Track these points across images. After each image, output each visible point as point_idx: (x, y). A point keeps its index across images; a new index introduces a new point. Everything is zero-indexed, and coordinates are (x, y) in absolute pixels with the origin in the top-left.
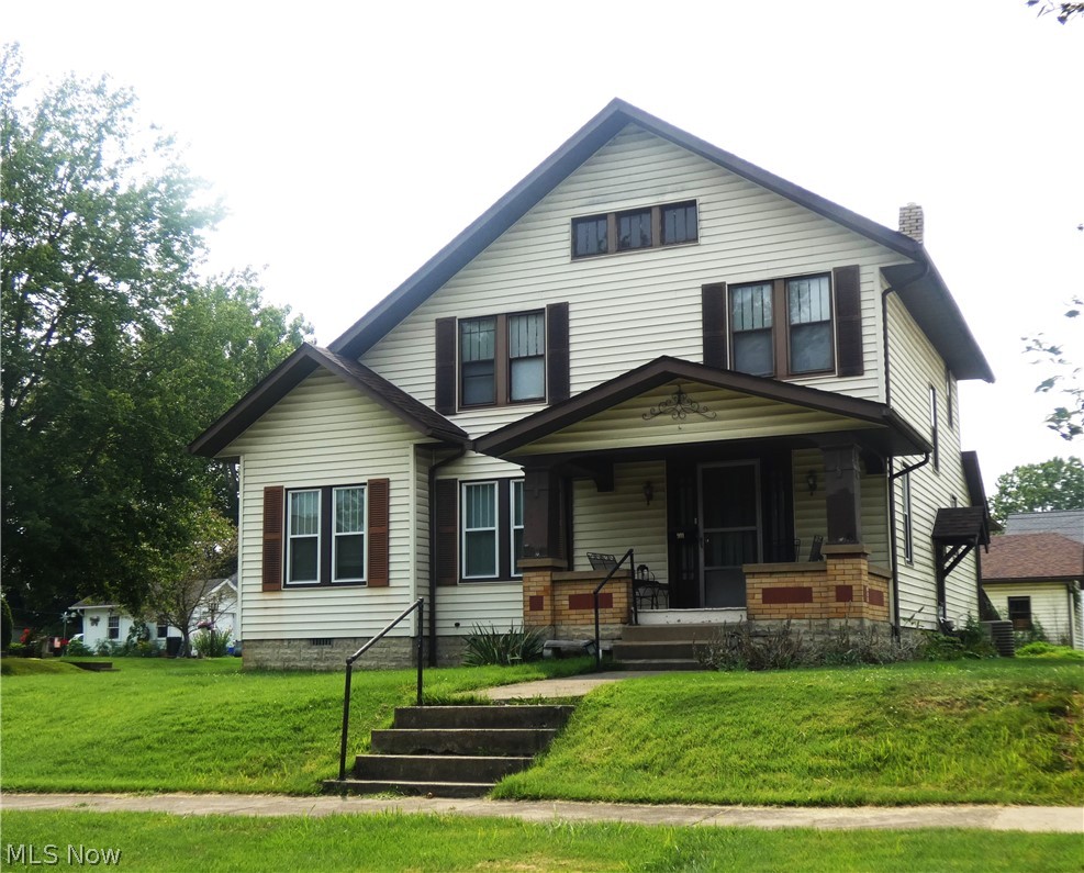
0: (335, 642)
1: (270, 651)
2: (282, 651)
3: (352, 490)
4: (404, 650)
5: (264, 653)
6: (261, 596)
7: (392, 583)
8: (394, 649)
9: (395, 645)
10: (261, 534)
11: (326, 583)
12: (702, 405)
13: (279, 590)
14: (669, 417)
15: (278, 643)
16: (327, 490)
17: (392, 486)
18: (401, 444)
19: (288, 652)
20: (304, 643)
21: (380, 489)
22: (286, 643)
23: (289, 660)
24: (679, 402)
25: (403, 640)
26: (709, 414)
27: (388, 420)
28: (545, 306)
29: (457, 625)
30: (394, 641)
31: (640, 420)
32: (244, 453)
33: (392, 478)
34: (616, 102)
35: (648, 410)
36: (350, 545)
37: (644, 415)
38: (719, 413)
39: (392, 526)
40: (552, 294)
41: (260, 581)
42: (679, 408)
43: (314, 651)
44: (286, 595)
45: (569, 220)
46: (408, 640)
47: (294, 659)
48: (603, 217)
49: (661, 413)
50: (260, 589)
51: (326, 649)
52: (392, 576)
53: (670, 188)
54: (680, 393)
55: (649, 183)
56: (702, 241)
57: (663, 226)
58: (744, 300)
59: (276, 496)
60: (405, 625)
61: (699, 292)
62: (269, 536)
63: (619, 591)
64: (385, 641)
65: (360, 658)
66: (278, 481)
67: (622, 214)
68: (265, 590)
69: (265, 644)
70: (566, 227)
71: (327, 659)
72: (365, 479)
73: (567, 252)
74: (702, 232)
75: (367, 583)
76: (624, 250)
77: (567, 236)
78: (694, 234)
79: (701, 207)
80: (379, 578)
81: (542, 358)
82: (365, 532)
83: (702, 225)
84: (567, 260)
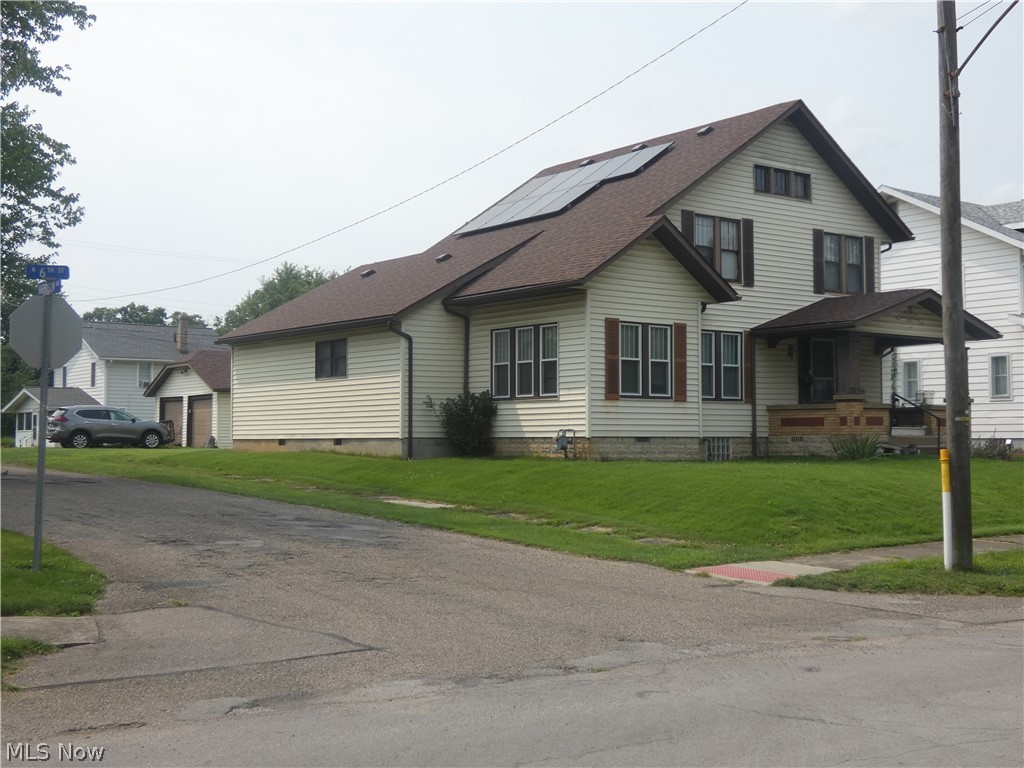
0: (652, 440)
1: (609, 446)
2: (617, 446)
3: (661, 330)
4: (695, 447)
5: (605, 447)
6: (603, 404)
7: (688, 399)
8: (689, 446)
9: (689, 443)
10: (604, 354)
11: (645, 396)
12: (920, 316)
13: (617, 399)
14: (906, 320)
15: (615, 440)
16: (645, 326)
17: (688, 329)
18: (692, 299)
19: (622, 447)
20: (632, 440)
21: (680, 330)
22: (620, 440)
23: (621, 453)
24: (910, 313)
25: (694, 440)
26: (921, 321)
27: (683, 281)
28: (740, 219)
30: (688, 440)
31: (895, 319)
32: (590, 288)
33: (688, 323)
36: (660, 370)
38: (926, 322)
39: (687, 358)
40: (743, 212)
41: (603, 391)
42: (910, 316)
43: (639, 446)
44: (621, 403)
45: (751, 164)
46: (697, 440)
47: (626, 453)
48: (767, 169)
49: (903, 317)
50: (603, 398)
51: (646, 445)
52: (688, 394)
53: (799, 162)
55: (790, 156)
56: (814, 201)
57: (796, 185)
58: (828, 243)
59: (611, 325)
60: (696, 429)
61: (811, 232)
62: (611, 357)
63: (886, 416)
64: (683, 440)
65: (668, 452)
66: (614, 314)
67: (777, 170)
68: (607, 399)
69: (606, 440)
70: (751, 169)
71: (647, 452)
72: (671, 322)
73: (752, 186)
74: (814, 196)
75: (671, 398)
76: (778, 194)
77: (751, 175)
78: (806, 195)
79: (813, 180)
80: (681, 395)
81: (737, 253)
82: (669, 361)
83: (813, 191)
84: (752, 191)
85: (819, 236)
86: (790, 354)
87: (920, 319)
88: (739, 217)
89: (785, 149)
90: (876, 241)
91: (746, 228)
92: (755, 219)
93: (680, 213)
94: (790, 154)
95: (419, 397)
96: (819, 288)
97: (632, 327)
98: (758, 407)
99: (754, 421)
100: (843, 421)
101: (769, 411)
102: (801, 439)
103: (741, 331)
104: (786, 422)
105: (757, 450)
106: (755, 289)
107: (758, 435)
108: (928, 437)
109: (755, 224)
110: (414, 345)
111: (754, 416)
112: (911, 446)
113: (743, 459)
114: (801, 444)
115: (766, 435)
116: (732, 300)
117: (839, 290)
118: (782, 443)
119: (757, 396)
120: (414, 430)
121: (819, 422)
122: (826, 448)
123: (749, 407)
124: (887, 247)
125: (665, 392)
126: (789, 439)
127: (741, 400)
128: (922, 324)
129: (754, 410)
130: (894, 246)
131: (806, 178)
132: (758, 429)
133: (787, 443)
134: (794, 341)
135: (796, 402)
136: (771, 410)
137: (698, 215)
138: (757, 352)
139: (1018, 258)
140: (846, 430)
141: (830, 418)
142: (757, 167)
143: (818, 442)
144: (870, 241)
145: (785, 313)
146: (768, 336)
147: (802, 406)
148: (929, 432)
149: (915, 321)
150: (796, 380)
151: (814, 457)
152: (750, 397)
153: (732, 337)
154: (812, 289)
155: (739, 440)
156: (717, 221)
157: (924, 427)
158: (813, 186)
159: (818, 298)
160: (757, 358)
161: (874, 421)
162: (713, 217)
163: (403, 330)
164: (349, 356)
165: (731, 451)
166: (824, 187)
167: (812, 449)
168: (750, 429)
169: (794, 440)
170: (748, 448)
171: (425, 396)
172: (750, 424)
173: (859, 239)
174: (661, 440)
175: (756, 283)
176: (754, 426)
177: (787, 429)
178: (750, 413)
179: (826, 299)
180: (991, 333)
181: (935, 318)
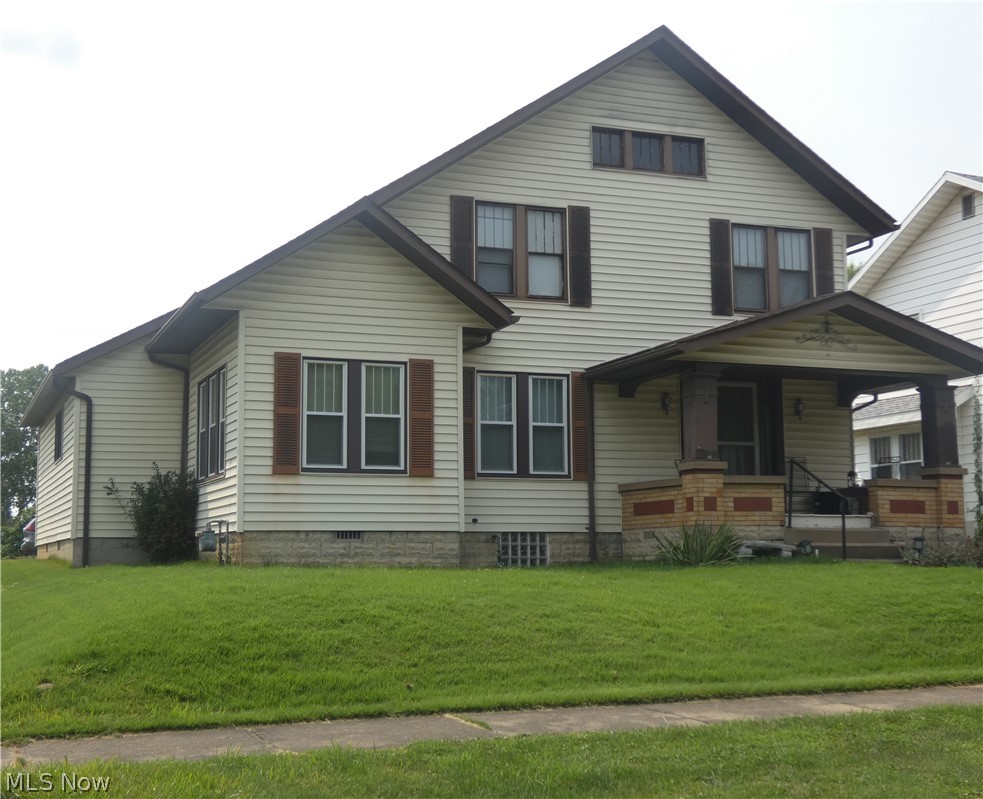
0: (366, 536)
1: (280, 545)
2: (296, 545)
4: (451, 546)
5: (272, 547)
6: (264, 481)
7: (437, 474)
8: (438, 545)
9: (440, 540)
10: (271, 407)
11: (354, 468)
12: (847, 337)
13: (296, 474)
14: (818, 343)
15: (292, 536)
16: (354, 365)
17: (437, 368)
18: (447, 324)
19: (306, 546)
20: (326, 536)
21: (422, 373)
22: (303, 536)
23: (306, 555)
24: (827, 331)
25: (450, 536)
26: (851, 345)
27: (430, 298)
28: (566, 206)
29: (475, 521)
30: (439, 536)
31: (794, 342)
32: (244, 308)
33: (436, 360)
34: (663, 30)
35: (800, 334)
36: (384, 429)
37: (797, 339)
38: (860, 346)
39: (437, 412)
40: (572, 195)
41: (270, 462)
42: (827, 336)
43: (340, 546)
44: (304, 480)
45: (588, 127)
46: (455, 535)
47: (314, 555)
48: (620, 133)
49: (811, 339)
50: (269, 471)
51: (355, 543)
52: (437, 465)
53: (682, 122)
54: (827, 323)
55: (663, 112)
56: (709, 178)
57: (675, 156)
58: (742, 239)
59: (287, 367)
60: (454, 519)
61: (707, 224)
62: (285, 410)
63: (778, 496)
64: (427, 536)
65: (398, 555)
66: (289, 346)
67: (636, 134)
68: (276, 472)
69: (273, 536)
70: (586, 134)
71: (356, 554)
72: (405, 358)
73: (588, 158)
74: (709, 170)
75: (404, 472)
76: (639, 168)
77: (587, 142)
78: (698, 170)
79: (708, 147)
80: (423, 465)
81: (562, 257)
82: (401, 416)
83: (709, 163)
84: (588, 166)
85: (721, 233)
86: (665, 407)
87: (849, 341)
88: (563, 204)
89: (653, 104)
90: (835, 234)
91: (578, 222)
92: (593, 206)
93: (447, 200)
94: (663, 110)
95: (99, 479)
96: (723, 308)
97: (318, 365)
98: (598, 487)
99: (592, 508)
100: (690, 504)
101: (621, 492)
102: (653, 535)
103: (568, 372)
104: (641, 509)
105: (597, 551)
106: (593, 309)
107: (599, 529)
108: (874, 529)
109: (592, 214)
110: (95, 409)
111: (591, 500)
113: (570, 565)
114: (653, 542)
115: (618, 529)
116: (506, 324)
117: (764, 309)
118: (635, 541)
119: (598, 471)
120: (92, 526)
123: (584, 486)
124: (867, 243)
125: (397, 463)
126: (641, 537)
127: (568, 476)
128: (853, 349)
129: (591, 492)
132: (599, 521)
133: (639, 541)
136: (625, 490)
137: (479, 203)
138: (598, 405)
140: (691, 518)
141: (679, 500)
142: (596, 130)
143: (668, 536)
144: (825, 233)
145: (653, 345)
148: (876, 522)
149: (838, 345)
152: (585, 470)
153: (550, 383)
154: (709, 308)
155: (565, 537)
156: (520, 213)
157: (870, 514)
158: (709, 155)
159: (721, 322)
160: (598, 413)
161: (754, 506)
162: (513, 206)
163: (78, 388)
164: (63, 430)
165: (548, 553)
166: (725, 152)
168: (586, 521)
169: (647, 536)
170: (583, 549)
171: (106, 479)
172: (586, 512)
174: (387, 537)
175: (594, 302)
176: (592, 516)
177: (641, 520)
178: (585, 496)
179: (738, 323)
181: (884, 338)
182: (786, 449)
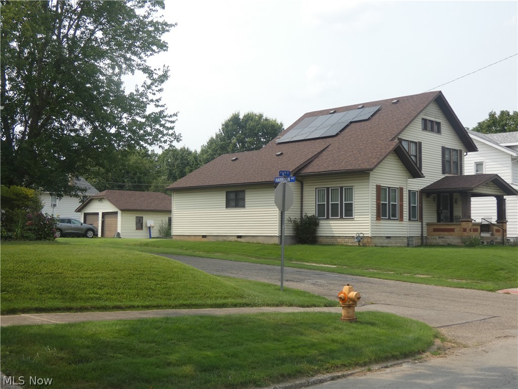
0: (391, 238)
3: (394, 190)
4: (406, 241)
5: (376, 241)
6: (375, 222)
7: (404, 220)
8: (403, 240)
10: (376, 201)
11: (389, 219)
12: (490, 185)
13: (380, 220)
14: (486, 187)
15: (379, 238)
16: (389, 188)
17: (404, 190)
18: (404, 177)
19: (381, 241)
20: (385, 238)
21: (401, 189)
22: (381, 238)
23: (382, 243)
24: (487, 184)
27: (402, 169)
33: (404, 187)
35: (484, 184)
36: (394, 207)
37: (483, 186)
39: (404, 202)
40: (418, 139)
41: (375, 217)
43: (387, 240)
44: (381, 222)
45: (421, 118)
46: (406, 238)
50: (375, 219)
51: (390, 240)
52: (404, 218)
53: (437, 117)
55: (434, 114)
56: (442, 134)
57: (436, 127)
58: (447, 152)
59: (379, 188)
60: (406, 233)
61: (441, 148)
62: (378, 202)
63: (479, 228)
64: (402, 238)
65: (397, 243)
66: (379, 183)
67: (430, 121)
68: (377, 220)
69: (376, 238)
70: (421, 120)
71: (390, 243)
72: (398, 187)
73: (421, 127)
74: (442, 132)
75: (398, 219)
76: (430, 131)
77: (421, 122)
78: (439, 132)
79: (442, 125)
80: (401, 219)
81: (416, 156)
82: (397, 203)
83: (442, 130)
84: (421, 130)
85: (444, 149)
86: (434, 200)
88: (417, 141)
89: (433, 112)
90: (463, 151)
91: (419, 145)
92: (422, 142)
94: (434, 115)
96: (444, 172)
97: (385, 189)
98: (423, 223)
99: (422, 229)
100: (465, 230)
101: (427, 225)
102: (443, 238)
103: (417, 190)
104: (435, 230)
105: (423, 242)
107: (424, 235)
108: (493, 237)
109: (422, 144)
111: (422, 227)
112: (492, 241)
113: (418, 246)
114: (443, 239)
115: (427, 235)
116: (421, 177)
117: (450, 173)
118: (434, 239)
119: (424, 219)
120: (283, 232)
121: (453, 230)
122: (456, 241)
123: (420, 223)
124: (466, 154)
125: (396, 217)
126: (437, 238)
127: (417, 220)
128: (491, 189)
129: (422, 225)
130: (468, 153)
131: (438, 124)
132: (424, 233)
134: (435, 195)
135: (436, 221)
136: (428, 224)
137: (404, 140)
138: (423, 199)
139: (510, 159)
140: (465, 234)
141: (457, 229)
142: (423, 119)
143: (451, 238)
144: (461, 151)
145: (432, 182)
146: (426, 192)
147: (439, 223)
148: (492, 235)
149: (488, 188)
150: (436, 212)
151: (449, 245)
152: (421, 219)
153: (414, 193)
154: (441, 172)
155: (417, 238)
156: (410, 142)
157: (490, 233)
158: (442, 127)
159: (443, 176)
160: (423, 202)
161: (475, 230)
162: (408, 141)
164: (246, 198)
165: (414, 242)
166: (445, 128)
167: (448, 242)
168: (421, 233)
169: (439, 238)
170: (420, 241)
172: (421, 231)
173: (456, 151)
174: (395, 238)
175: (423, 169)
176: (422, 232)
177: (436, 233)
178: (420, 226)
179: (446, 177)
180: (515, 192)
181: (495, 186)
182: (454, 213)
